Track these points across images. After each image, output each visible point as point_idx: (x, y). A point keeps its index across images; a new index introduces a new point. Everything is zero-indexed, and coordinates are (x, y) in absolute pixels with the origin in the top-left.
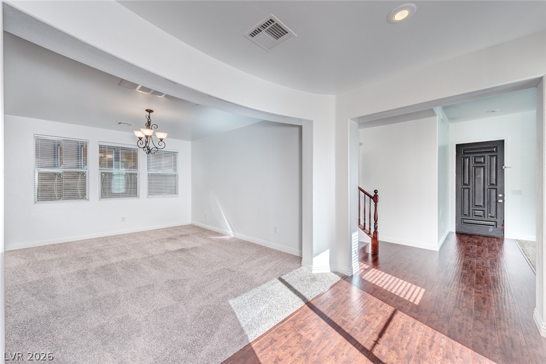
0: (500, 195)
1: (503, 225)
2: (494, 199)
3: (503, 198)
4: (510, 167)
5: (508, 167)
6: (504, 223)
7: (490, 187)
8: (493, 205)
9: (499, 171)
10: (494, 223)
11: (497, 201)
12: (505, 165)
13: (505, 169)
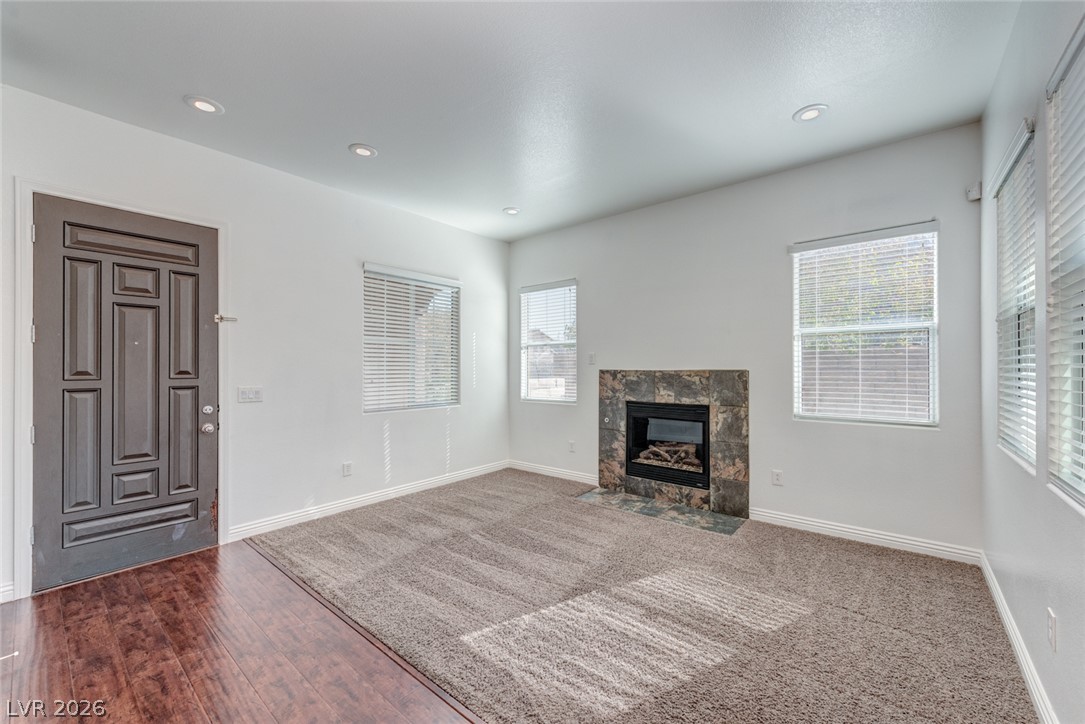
0: (208, 409)
1: (215, 506)
2: (187, 424)
3: (214, 418)
4: (234, 320)
5: (228, 320)
6: (217, 498)
7: (177, 383)
8: (186, 442)
9: (204, 327)
10: (186, 506)
11: (197, 431)
12: (222, 312)
13: (220, 325)
